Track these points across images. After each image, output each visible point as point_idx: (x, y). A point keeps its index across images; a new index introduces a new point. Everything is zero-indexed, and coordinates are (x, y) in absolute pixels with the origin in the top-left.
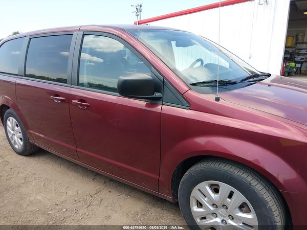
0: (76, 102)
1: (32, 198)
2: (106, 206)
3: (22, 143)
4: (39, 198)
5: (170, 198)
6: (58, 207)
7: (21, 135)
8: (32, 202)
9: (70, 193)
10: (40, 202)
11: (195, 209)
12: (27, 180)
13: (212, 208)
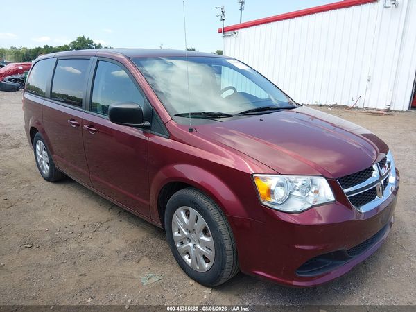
0: (87, 127)
1: (45, 220)
2: (111, 233)
3: (48, 168)
4: (52, 220)
5: (159, 225)
6: (66, 229)
7: (47, 159)
8: (43, 223)
9: (82, 219)
10: (52, 223)
11: (176, 234)
12: (46, 204)
13: (186, 233)
